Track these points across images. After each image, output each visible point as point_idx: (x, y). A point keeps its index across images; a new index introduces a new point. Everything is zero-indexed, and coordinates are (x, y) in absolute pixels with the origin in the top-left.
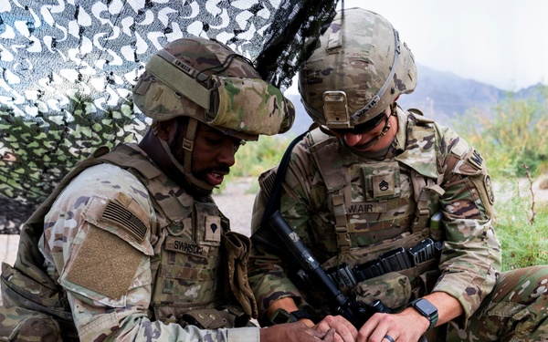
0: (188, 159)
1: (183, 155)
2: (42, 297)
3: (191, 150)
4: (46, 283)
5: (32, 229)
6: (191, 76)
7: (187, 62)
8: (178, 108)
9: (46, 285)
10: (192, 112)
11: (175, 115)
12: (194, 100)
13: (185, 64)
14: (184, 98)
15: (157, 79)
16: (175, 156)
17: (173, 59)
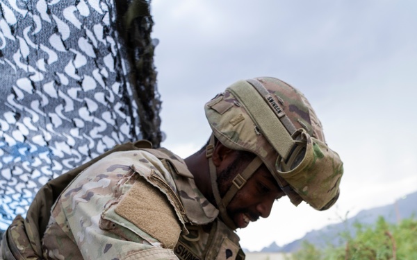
0: (230, 194)
1: (228, 189)
2: (22, 254)
3: (239, 188)
4: (34, 244)
5: (51, 191)
6: (280, 118)
7: (281, 103)
8: (252, 143)
9: (33, 246)
10: (263, 153)
11: (245, 147)
12: (273, 142)
13: (278, 104)
14: (263, 136)
15: (241, 104)
16: (219, 186)
17: (267, 94)
